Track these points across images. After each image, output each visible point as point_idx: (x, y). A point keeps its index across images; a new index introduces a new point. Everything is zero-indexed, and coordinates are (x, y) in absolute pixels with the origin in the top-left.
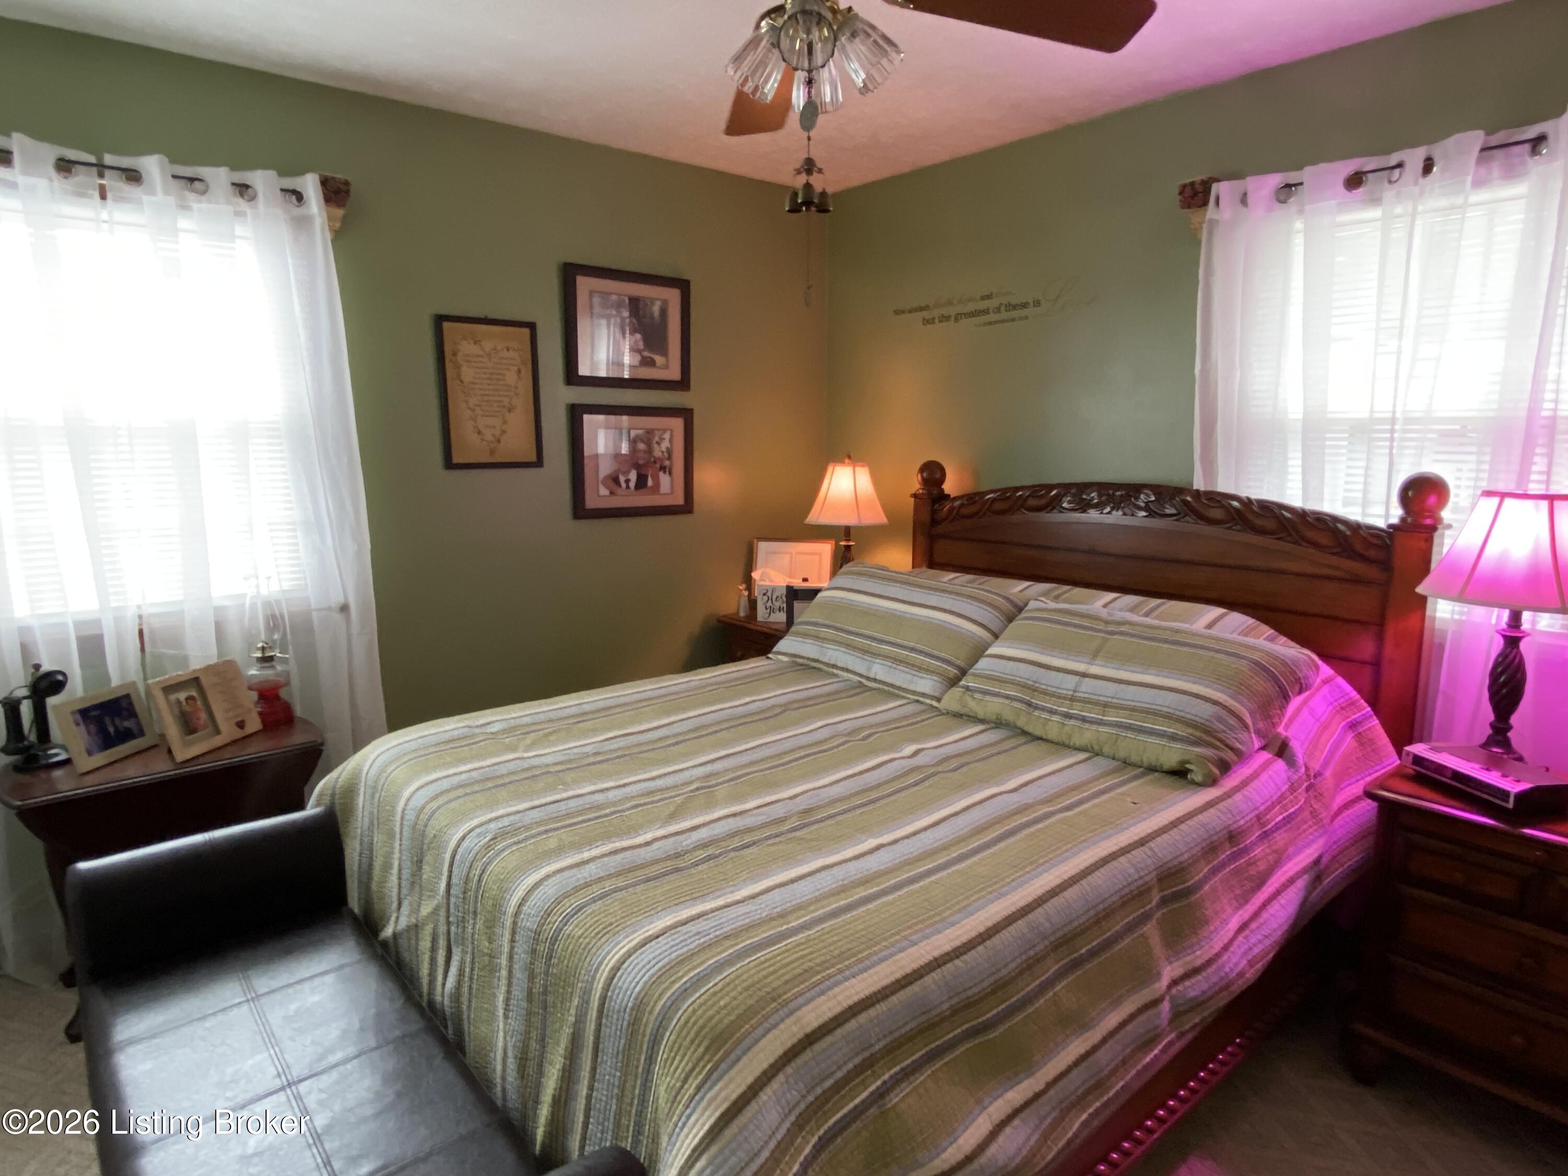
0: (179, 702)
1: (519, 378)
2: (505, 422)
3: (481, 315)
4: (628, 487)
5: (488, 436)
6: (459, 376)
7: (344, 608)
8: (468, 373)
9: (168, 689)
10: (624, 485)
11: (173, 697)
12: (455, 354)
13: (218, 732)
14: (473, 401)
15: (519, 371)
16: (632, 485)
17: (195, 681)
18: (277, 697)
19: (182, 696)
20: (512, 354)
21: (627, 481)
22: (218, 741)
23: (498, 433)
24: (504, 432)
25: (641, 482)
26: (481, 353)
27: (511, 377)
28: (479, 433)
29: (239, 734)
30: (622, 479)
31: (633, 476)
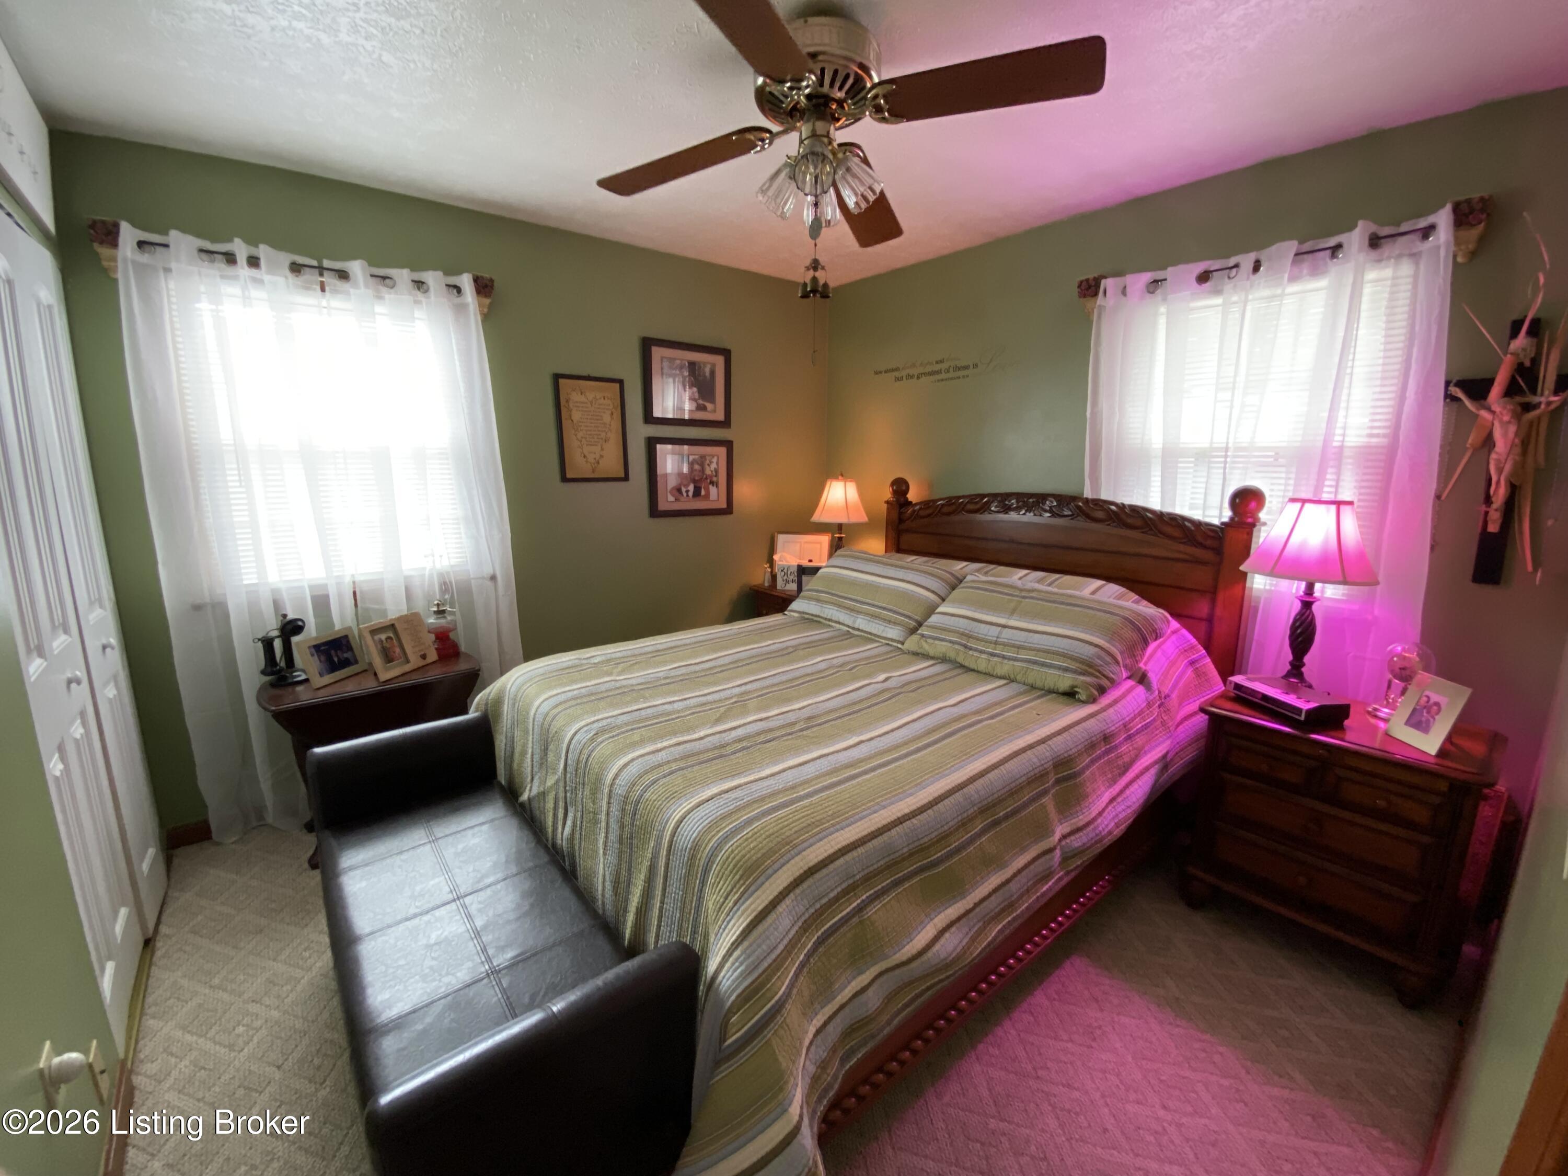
0: (381, 641)
1: (612, 418)
2: (602, 449)
3: (585, 374)
4: (688, 495)
5: (591, 458)
6: (570, 416)
7: (493, 578)
8: (577, 415)
9: (374, 632)
10: (685, 494)
11: (377, 637)
12: (567, 401)
13: (408, 661)
14: (580, 435)
15: (612, 414)
16: (691, 494)
17: (392, 627)
18: (448, 638)
19: (383, 637)
20: (607, 401)
21: (687, 492)
22: (407, 668)
23: (597, 456)
24: (601, 456)
25: (697, 493)
26: (585, 400)
27: (607, 418)
28: (585, 456)
29: (421, 663)
30: (684, 490)
31: (691, 488)
